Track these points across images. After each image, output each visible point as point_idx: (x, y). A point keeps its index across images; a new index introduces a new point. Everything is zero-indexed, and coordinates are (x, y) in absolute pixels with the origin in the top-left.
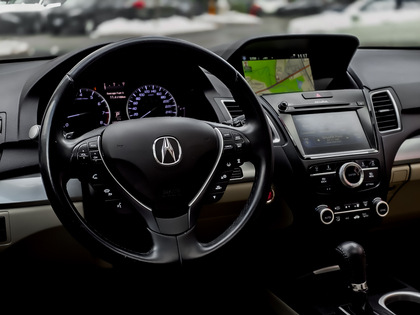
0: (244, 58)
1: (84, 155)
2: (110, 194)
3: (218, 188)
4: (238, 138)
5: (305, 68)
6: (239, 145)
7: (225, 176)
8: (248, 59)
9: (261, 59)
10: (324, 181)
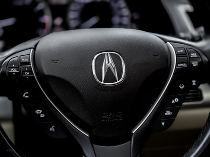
1: (14, 70)
2: (43, 116)
3: (168, 113)
4: (194, 55)
6: (195, 64)
7: (177, 100)
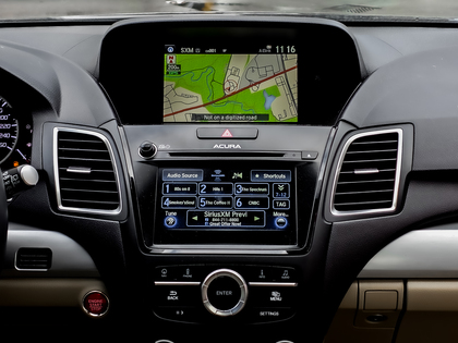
0: (171, 50)
5: (285, 72)
8: (177, 51)
9: (203, 52)
10: (173, 296)
